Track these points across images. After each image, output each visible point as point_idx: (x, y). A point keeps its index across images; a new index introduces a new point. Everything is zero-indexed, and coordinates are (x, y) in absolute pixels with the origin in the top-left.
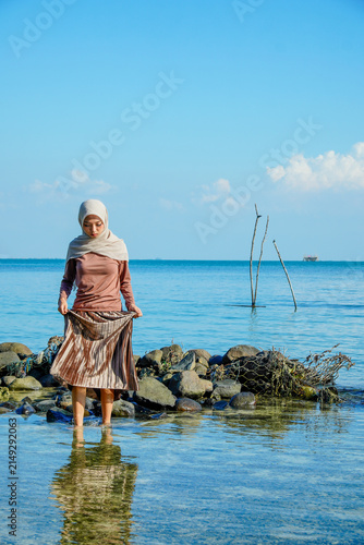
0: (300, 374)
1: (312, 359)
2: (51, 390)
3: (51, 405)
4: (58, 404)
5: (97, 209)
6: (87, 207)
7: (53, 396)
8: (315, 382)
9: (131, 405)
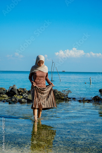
0: (61, 94)
1: (63, 91)
2: (10, 97)
3: (10, 100)
4: (11, 100)
5: (42, 58)
6: (40, 57)
7: (10, 99)
8: (64, 96)
9: (26, 100)
